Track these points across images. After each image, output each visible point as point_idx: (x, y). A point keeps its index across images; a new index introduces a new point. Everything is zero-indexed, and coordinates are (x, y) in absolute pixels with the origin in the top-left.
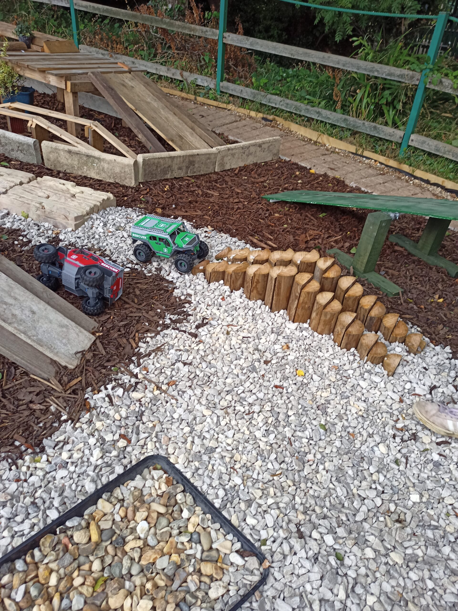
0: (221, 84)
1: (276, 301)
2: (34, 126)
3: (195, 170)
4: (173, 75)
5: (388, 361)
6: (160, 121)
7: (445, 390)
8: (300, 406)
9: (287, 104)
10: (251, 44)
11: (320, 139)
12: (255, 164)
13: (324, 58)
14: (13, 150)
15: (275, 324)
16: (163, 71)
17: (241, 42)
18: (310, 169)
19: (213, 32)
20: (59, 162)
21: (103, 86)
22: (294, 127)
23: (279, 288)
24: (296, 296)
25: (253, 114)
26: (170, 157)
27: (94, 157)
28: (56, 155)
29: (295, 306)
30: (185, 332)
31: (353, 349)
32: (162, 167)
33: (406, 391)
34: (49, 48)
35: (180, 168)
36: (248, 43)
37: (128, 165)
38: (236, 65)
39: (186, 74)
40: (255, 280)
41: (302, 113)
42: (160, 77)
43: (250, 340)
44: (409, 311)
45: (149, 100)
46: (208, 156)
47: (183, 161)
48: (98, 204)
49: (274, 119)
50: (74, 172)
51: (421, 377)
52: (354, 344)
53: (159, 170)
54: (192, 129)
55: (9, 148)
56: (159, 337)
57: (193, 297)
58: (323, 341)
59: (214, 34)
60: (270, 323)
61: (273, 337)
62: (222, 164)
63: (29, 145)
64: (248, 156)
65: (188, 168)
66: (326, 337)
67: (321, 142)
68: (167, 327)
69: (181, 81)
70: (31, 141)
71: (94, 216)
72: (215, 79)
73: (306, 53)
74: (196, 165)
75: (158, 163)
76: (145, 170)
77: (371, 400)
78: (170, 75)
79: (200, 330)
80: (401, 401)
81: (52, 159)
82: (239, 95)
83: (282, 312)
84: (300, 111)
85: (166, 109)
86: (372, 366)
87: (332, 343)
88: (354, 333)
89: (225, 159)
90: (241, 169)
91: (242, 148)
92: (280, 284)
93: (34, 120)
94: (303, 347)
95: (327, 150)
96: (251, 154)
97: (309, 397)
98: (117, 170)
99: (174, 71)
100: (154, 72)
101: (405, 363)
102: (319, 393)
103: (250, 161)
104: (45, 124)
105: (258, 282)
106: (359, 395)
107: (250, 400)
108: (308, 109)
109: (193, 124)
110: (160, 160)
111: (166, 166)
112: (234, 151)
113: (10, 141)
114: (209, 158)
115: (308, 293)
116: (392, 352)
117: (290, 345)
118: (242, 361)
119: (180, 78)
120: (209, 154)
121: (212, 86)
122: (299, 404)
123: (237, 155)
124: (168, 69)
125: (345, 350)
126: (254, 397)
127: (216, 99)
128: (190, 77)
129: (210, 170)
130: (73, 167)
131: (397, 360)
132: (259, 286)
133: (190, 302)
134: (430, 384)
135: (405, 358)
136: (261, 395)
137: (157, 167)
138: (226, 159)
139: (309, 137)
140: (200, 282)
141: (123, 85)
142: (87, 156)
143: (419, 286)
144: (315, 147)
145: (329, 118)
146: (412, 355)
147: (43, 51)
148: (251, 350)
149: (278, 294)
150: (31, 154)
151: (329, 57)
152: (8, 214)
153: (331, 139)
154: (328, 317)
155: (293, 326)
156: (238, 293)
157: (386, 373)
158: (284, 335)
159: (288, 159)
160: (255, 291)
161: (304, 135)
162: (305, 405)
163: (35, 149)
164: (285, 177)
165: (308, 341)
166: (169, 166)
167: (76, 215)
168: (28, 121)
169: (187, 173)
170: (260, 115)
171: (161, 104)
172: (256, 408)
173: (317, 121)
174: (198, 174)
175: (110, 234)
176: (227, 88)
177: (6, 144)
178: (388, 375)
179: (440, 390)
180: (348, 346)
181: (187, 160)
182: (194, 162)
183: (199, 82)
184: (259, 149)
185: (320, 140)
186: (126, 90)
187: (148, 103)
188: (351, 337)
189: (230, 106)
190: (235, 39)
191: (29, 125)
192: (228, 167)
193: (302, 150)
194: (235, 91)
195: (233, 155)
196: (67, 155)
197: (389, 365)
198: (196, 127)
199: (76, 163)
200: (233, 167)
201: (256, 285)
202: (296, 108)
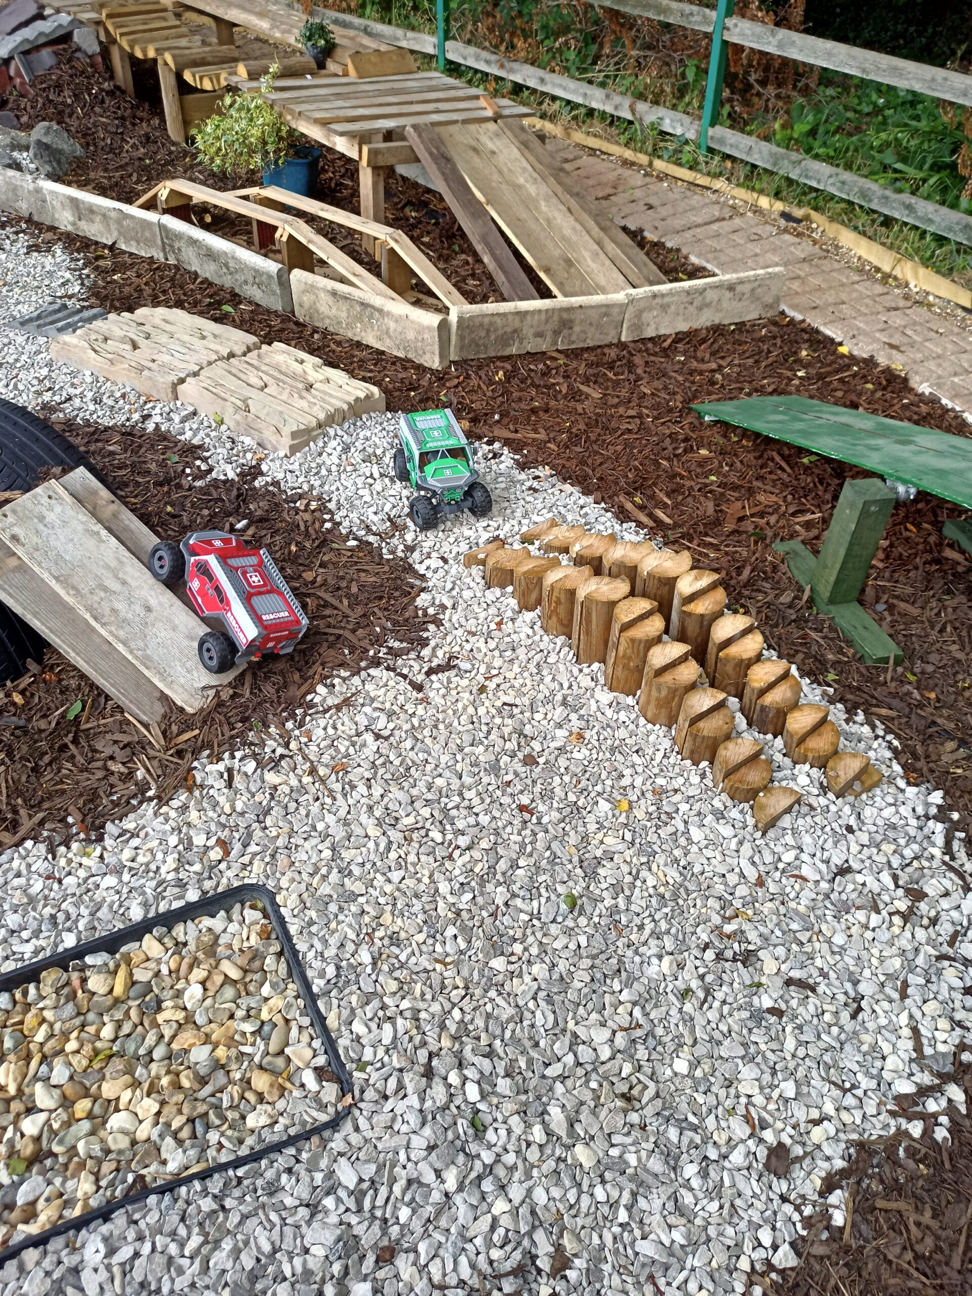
0: (711, 132)
1: (585, 643)
2: (284, 239)
3: (574, 338)
4: (616, 108)
5: (764, 800)
6: (534, 226)
7: (870, 880)
8: (548, 854)
9: (843, 183)
10: (780, 46)
11: (898, 268)
12: (714, 328)
13: (933, 80)
14: (246, 282)
15: (575, 687)
16: (597, 99)
17: (759, 38)
18: (841, 344)
19: (704, 17)
20: (317, 311)
21: (431, 154)
22: (847, 238)
23: (589, 622)
24: (613, 642)
25: (764, 202)
26: (518, 313)
27: (373, 307)
28: (313, 297)
29: (613, 657)
30: (405, 677)
31: (704, 764)
32: (500, 332)
33: (781, 866)
34: (357, 68)
35: (539, 335)
36: (774, 41)
37: (429, 328)
39: (642, 107)
40: (554, 598)
41: (874, 206)
42: (591, 112)
43: (516, 711)
45: (521, 180)
46: (603, 310)
47: (547, 321)
48: (345, 407)
49: (807, 218)
50: (341, 331)
51: (829, 845)
52: (708, 755)
53: (493, 337)
55: (241, 278)
56: (356, 680)
57: (448, 612)
58: (652, 738)
59: (706, 20)
60: (566, 685)
61: (559, 713)
62: (637, 326)
63: (270, 277)
64: (700, 309)
65: (556, 333)
66: (659, 730)
67: (900, 276)
68: (376, 662)
69: (631, 123)
70: (271, 266)
72: (700, 118)
73: (896, 68)
74: (577, 329)
75: (491, 324)
76: (461, 338)
77: (697, 869)
78: (609, 109)
79: (434, 677)
80: (760, 883)
81: (306, 305)
82: (743, 156)
83: (596, 666)
84: (870, 201)
85: (555, 200)
86: (729, 803)
87: (667, 743)
88: (705, 733)
89: (645, 315)
90: (680, 337)
91: (688, 293)
92: (589, 614)
93: (287, 227)
94: (609, 742)
95: (907, 297)
96: (708, 305)
97: (573, 839)
98: (411, 335)
99: (617, 99)
100: (580, 100)
101: (804, 809)
102: (600, 836)
103: (704, 320)
104: (304, 234)
105: (558, 602)
106: (677, 853)
107: (460, 824)
108: (886, 198)
110: (496, 319)
111: (509, 330)
112: (667, 300)
113: (243, 267)
114: (606, 314)
115: (633, 640)
116: (784, 783)
117: (587, 735)
118: (481, 749)
119: (629, 117)
120: (608, 306)
121: (691, 135)
122: (549, 848)
123: (673, 307)
124: (608, 96)
125: (688, 763)
126: (472, 820)
127: (693, 166)
128: (649, 113)
129: (611, 338)
130: (340, 323)
131: (785, 802)
132: (562, 610)
133: (438, 623)
134: (839, 863)
135: (813, 801)
136: (484, 819)
137: (488, 331)
138: (647, 317)
139: (876, 262)
140: (472, 584)
141: (475, 150)
142: (362, 304)
144: (879, 289)
145: (930, 221)
146: (831, 796)
147: (346, 74)
148: (506, 731)
149: (588, 633)
150: (274, 293)
151: (945, 79)
152: (195, 413)
153: (922, 271)
154: (664, 693)
155: (604, 696)
156: (529, 616)
157: (751, 821)
158: (582, 712)
159: (799, 317)
160: (554, 619)
161: (865, 256)
162: (559, 854)
163: (281, 284)
164: (770, 360)
165: (622, 733)
166: (515, 331)
167: (295, 428)
168: (275, 228)
169: (556, 343)
170: (779, 206)
171: (544, 189)
172: (463, 841)
173: (906, 224)
174: (581, 345)
176: (722, 141)
177: (236, 271)
178: (756, 826)
179: (860, 878)
180: (696, 756)
181: (556, 318)
182: (571, 321)
183: (667, 127)
184: (728, 294)
185: (897, 272)
186: (477, 161)
187: (517, 187)
188: (699, 740)
189: (719, 184)
190: (748, 32)
191: (277, 235)
192: (650, 332)
193: (844, 296)
194: (737, 147)
195: (664, 308)
196: (330, 300)
197: (762, 807)
199: (344, 315)
200: (662, 332)
201: (556, 608)
202: (863, 194)
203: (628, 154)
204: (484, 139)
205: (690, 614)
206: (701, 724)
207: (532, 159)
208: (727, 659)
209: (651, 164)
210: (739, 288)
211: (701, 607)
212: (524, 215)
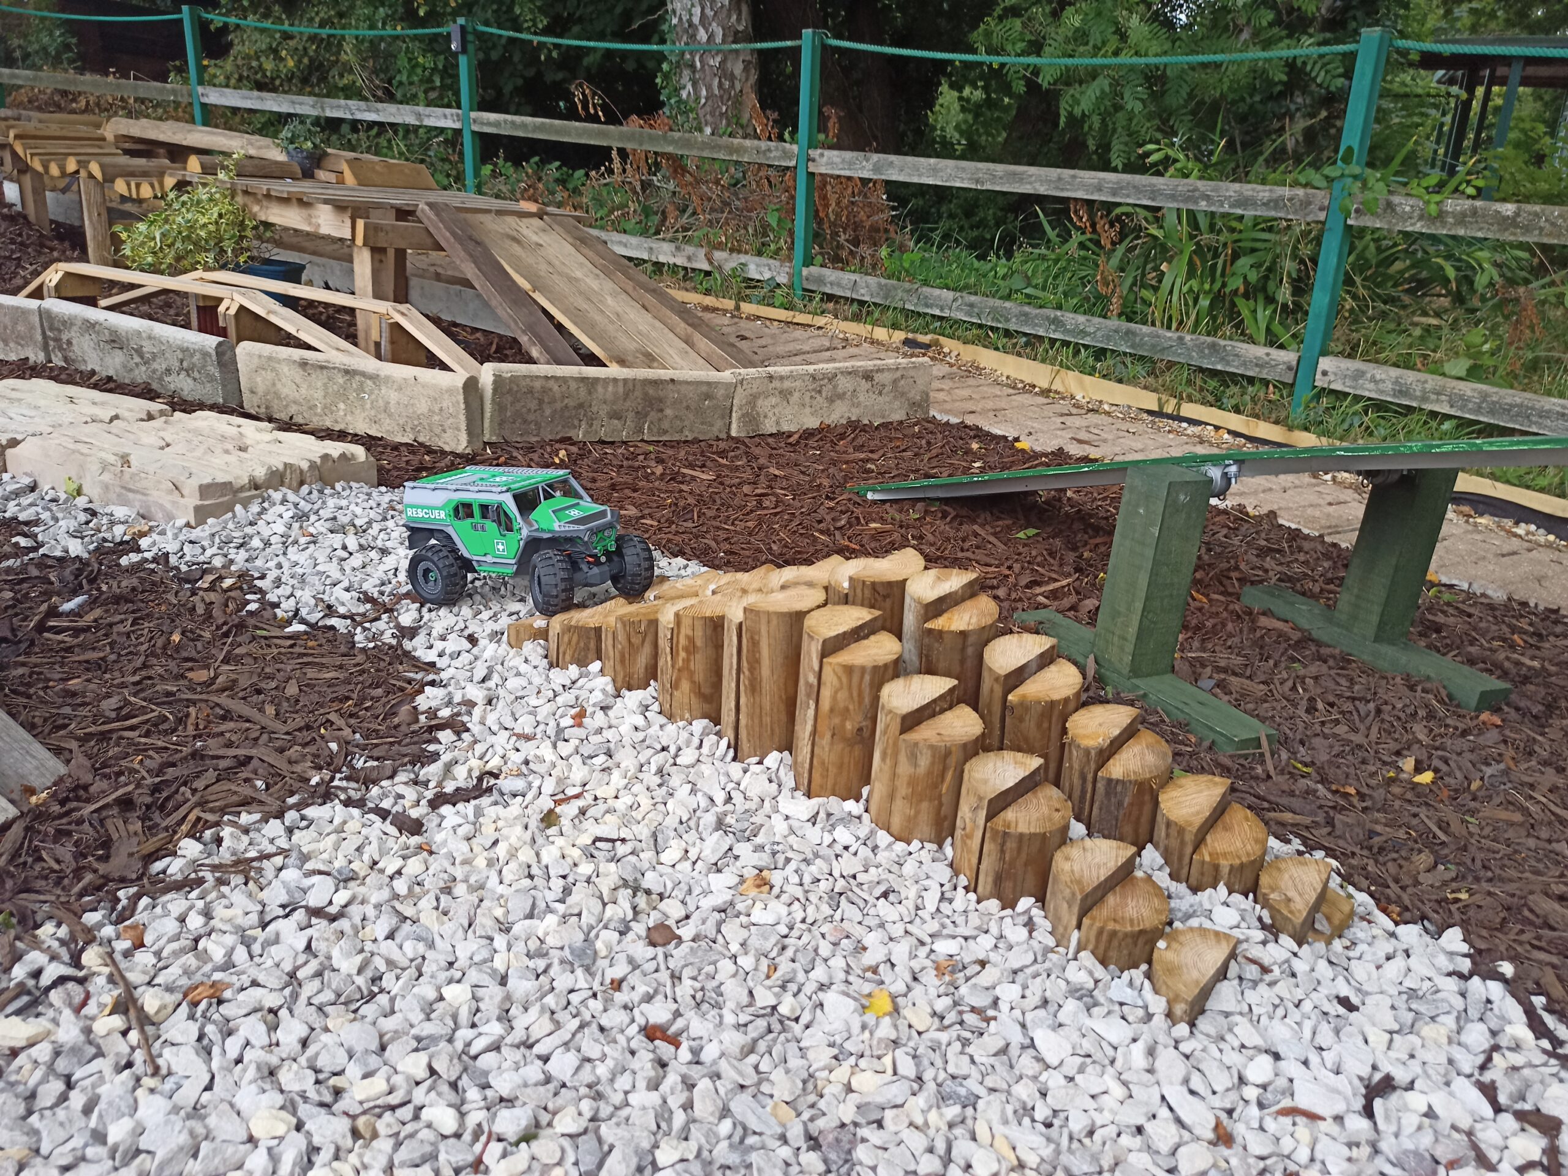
0: (805, 271)
1: (751, 716)
2: (232, 311)
3: (666, 425)
4: (689, 259)
5: (1170, 956)
6: (598, 318)
7: (1439, 1101)
8: (725, 1127)
9: (972, 305)
10: (876, 169)
11: (1058, 380)
12: (854, 426)
13: (1060, 179)
14: (168, 371)
15: (737, 797)
16: (666, 253)
17: (850, 164)
18: (1017, 440)
19: (784, 151)
20: (277, 395)
21: (453, 234)
22: (988, 358)
23: (755, 663)
24: (809, 685)
25: (881, 333)
26: (583, 379)
27: (363, 374)
28: (270, 375)
29: (809, 727)
30: (383, 814)
31: (1026, 903)
32: (559, 405)
33: (1251, 1093)
34: (356, 175)
35: (615, 415)
36: (869, 166)
37: (450, 391)
38: (856, 242)
39: (718, 255)
40: (683, 641)
41: (1012, 326)
42: (658, 266)
43: (621, 849)
44: (1296, 803)
45: (578, 274)
46: (704, 389)
47: (626, 396)
48: (305, 466)
49: (936, 343)
50: (315, 419)
51: (1325, 1036)
52: (1031, 881)
53: (548, 412)
54: (688, 341)
55: (159, 366)
56: (274, 827)
57: (477, 712)
58: (910, 867)
59: (786, 155)
60: (720, 797)
61: (713, 845)
62: (751, 418)
63: (205, 354)
64: (831, 400)
65: (641, 415)
66: (921, 852)
67: (1061, 389)
68: (326, 795)
69: (708, 274)
70: (211, 341)
71: (277, 496)
72: (790, 260)
73: (1014, 174)
74: (669, 412)
75: (545, 391)
76: (499, 407)
77: (1077, 1124)
78: (680, 261)
79: (446, 809)
80: (1223, 1137)
81: (261, 389)
82: (848, 294)
83: (773, 759)
84: (1007, 320)
85: (624, 296)
86: (1100, 972)
87: (943, 873)
88: (1023, 828)
89: (760, 402)
90: (808, 434)
91: (814, 378)
92: (755, 644)
93: (236, 297)
94: (824, 886)
95: (1077, 406)
96: (841, 396)
97: (782, 1086)
98: (422, 407)
99: (689, 250)
100: (645, 257)
101: (1252, 971)
102: (842, 1073)
103: (838, 414)
104: (262, 307)
105: (691, 649)
106: (1024, 1091)
107: (503, 1085)
108: (1026, 315)
109: (690, 329)
110: (551, 383)
111: (571, 403)
112: (787, 384)
113: (164, 347)
114: (708, 396)
115: (849, 669)
116: (1194, 922)
117: (776, 878)
118: (551, 920)
119: (706, 266)
120: (709, 384)
121: (782, 279)
122: (725, 1112)
123: (796, 395)
124: (678, 248)
125: (993, 904)
126: (534, 1072)
127: (789, 307)
128: (729, 261)
129: (717, 428)
130: (312, 407)
131: (1214, 957)
132: (699, 664)
133: (459, 728)
134: (1365, 1071)
135: (1256, 952)
136: (562, 1065)
137: (541, 402)
138: (764, 405)
139: (1028, 381)
140: (524, 668)
141: (514, 239)
142: (347, 372)
143: (1341, 729)
144: (1041, 400)
145: (1084, 333)
146: (1286, 940)
147: (341, 181)
148: (605, 886)
149: (755, 687)
150: (211, 379)
151: (1074, 177)
152: (33, 488)
153: (1087, 378)
154: (924, 762)
155: (801, 807)
156: (633, 698)
157: (1157, 1005)
158: (758, 840)
159: (954, 420)
160: (685, 685)
161: (1013, 375)
162: (753, 1124)
163: (221, 364)
164: (934, 452)
165: (847, 865)
166: (581, 406)
167: (207, 480)
168: (220, 300)
169: (641, 431)
170: (899, 336)
171: (609, 285)
172: (509, 1122)
173: (1053, 341)
174: (676, 437)
175: (303, 540)
176: (820, 280)
177: (154, 356)
178: (1169, 1015)
179: (1417, 1101)
180: (1008, 885)
181: (638, 393)
182: (661, 400)
183: (753, 273)
184: (865, 385)
185: (1057, 386)
186: (516, 249)
187: (572, 280)
188: (1011, 845)
189: (821, 321)
190: (837, 160)
191: (221, 309)
192: (770, 427)
193: (1003, 405)
194: (839, 285)
195: (785, 394)
196: (297, 374)
197: (1172, 970)
198: (697, 337)
199: (319, 394)
200: (785, 428)
201: (687, 661)
202: (994, 312)
203: (709, 301)
204: (525, 231)
205: (940, 634)
206: (1010, 814)
207: (591, 254)
208: (1025, 705)
209: (738, 308)
210: (878, 377)
211: (961, 620)
212: (584, 305)
